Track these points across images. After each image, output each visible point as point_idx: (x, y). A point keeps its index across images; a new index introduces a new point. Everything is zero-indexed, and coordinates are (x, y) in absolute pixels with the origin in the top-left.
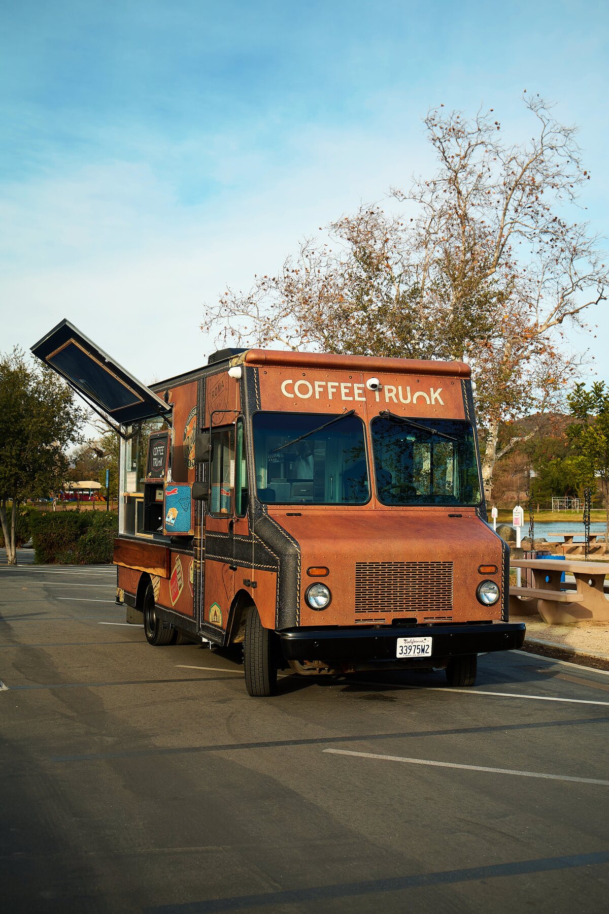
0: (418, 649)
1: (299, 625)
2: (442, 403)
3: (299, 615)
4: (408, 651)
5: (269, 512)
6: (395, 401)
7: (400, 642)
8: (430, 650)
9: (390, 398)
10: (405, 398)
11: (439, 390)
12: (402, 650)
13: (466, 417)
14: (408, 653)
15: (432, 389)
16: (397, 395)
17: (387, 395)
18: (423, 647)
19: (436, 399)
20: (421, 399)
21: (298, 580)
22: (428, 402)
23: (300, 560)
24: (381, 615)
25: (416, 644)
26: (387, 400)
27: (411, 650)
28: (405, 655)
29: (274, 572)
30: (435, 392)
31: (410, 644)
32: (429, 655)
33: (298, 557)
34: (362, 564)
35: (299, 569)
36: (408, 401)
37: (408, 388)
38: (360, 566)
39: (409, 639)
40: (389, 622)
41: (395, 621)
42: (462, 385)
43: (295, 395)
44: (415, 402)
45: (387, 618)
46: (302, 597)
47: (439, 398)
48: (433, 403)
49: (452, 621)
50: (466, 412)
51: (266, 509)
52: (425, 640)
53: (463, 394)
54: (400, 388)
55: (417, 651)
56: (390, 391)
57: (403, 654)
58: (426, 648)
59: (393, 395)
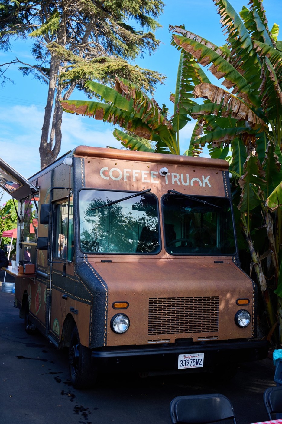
0: (193, 362)
1: (106, 345)
2: (210, 186)
3: (106, 338)
4: (187, 364)
5: (89, 260)
6: (179, 184)
7: (181, 357)
8: (202, 363)
9: (176, 182)
10: (186, 182)
11: (208, 177)
12: (182, 363)
13: (226, 195)
14: (186, 365)
15: (203, 177)
16: (180, 180)
17: (173, 180)
18: (197, 361)
19: (206, 183)
20: (196, 183)
21: (106, 312)
22: (201, 185)
23: (107, 297)
24: (167, 336)
25: (193, 359)
26: (173, 183)
27: (188, 363)
28: (184, 367)
29: (89, 304)
30: (205, 179)
31: (188, 359)
32: (202, 366)
33: (106, 295)
34: (154, 299)
35: (106, 304)
36: (187, 184)
37: (188, 175)
38: (152, 301)
39: (187, 355)
40: (173, 341)
41: (177, 340)
42: (223, 174)
43: (110, 178)
44: (192, 184)
45: (172, 338)
46: (109, 325)
47: (208, 182)
48: (204, 186)
49: (218, 339)
50: (226, 192)
51: (86, 258)
52: (199, 355)
53: (224, 180)
54: (182, 175)
55: (193, 363)
56: (175, 177)
57: (183, 366)
58: (200, 361)
59: (177, 179)
